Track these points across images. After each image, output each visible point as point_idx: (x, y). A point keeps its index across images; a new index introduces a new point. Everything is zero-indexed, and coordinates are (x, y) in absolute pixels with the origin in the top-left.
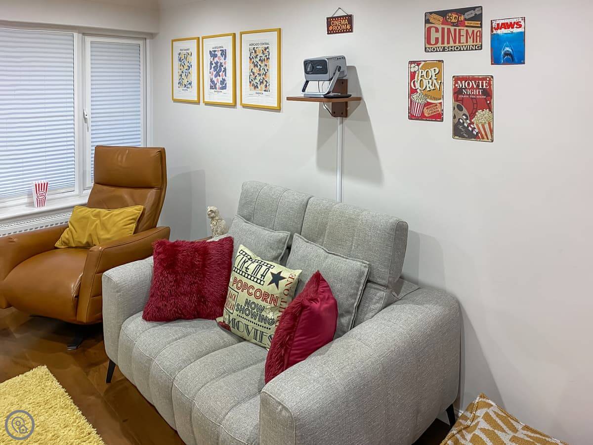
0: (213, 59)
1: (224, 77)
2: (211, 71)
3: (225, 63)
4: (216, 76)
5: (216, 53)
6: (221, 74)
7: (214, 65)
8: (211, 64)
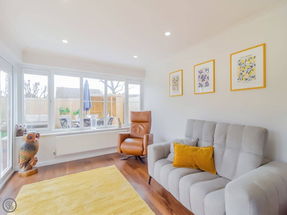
0: (201, 74)
1: (207, 81)
2: (199, 80)
3: (208, 74)
4: (202, 81)
5: (202, 71)
6: (205, 80)
7: (201, 76)
8: (199, 76)
